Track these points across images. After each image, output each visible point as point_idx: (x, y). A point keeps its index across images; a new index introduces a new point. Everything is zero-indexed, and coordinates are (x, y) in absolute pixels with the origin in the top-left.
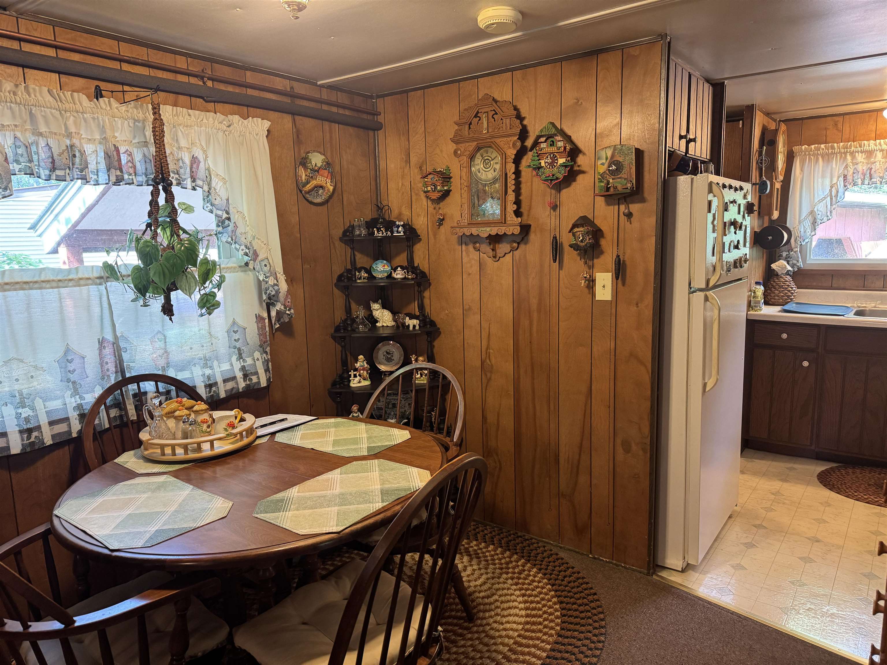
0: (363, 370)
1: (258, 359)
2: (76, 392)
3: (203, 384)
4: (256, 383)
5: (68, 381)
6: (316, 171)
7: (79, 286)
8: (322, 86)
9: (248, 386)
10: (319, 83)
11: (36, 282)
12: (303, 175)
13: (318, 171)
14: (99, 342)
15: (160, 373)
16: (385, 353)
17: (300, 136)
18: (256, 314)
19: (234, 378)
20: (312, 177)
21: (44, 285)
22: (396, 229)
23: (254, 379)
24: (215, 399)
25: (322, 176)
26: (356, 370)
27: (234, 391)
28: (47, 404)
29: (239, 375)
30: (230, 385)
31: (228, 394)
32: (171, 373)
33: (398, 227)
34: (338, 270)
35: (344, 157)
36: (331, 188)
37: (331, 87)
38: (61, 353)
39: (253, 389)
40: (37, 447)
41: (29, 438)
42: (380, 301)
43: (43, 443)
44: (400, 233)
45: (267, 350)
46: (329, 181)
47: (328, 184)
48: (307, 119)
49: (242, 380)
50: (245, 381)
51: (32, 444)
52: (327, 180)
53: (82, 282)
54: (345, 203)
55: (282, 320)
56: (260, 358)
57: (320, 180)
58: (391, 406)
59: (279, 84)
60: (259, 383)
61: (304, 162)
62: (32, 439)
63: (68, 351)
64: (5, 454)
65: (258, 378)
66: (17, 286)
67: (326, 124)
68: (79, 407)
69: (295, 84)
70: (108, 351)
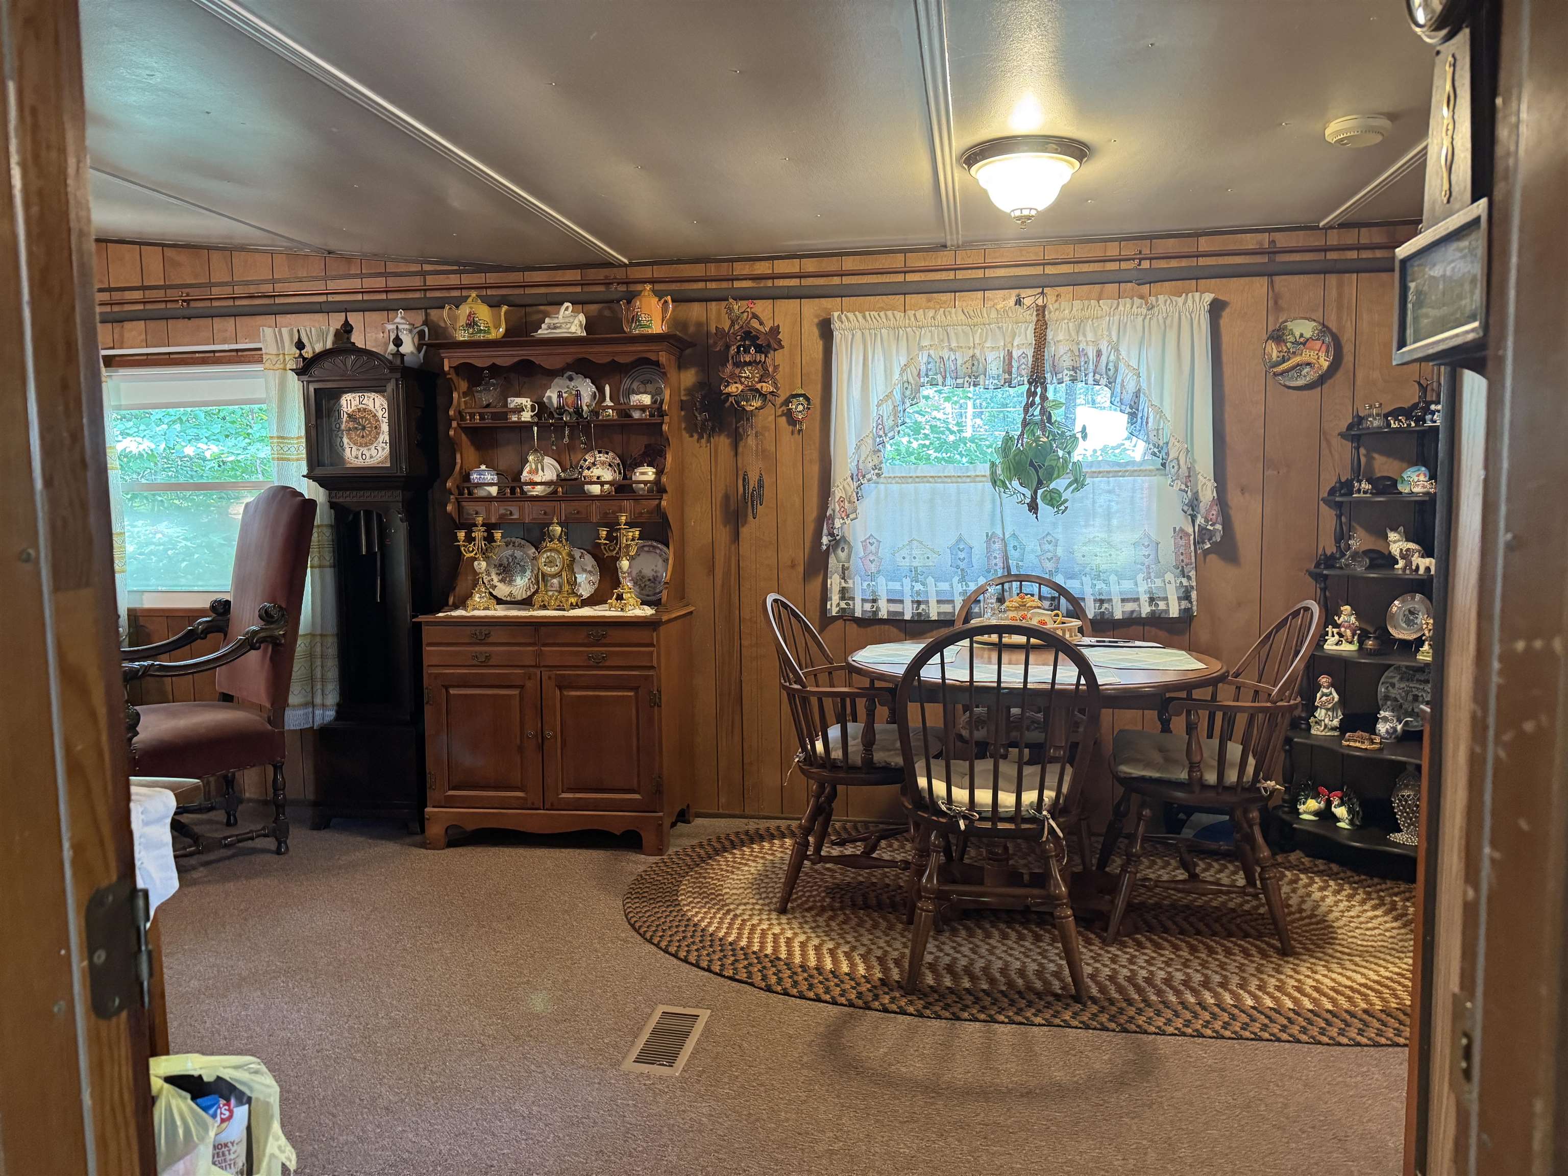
0: (1349, 627)
1: (1170, 583)
2: (962, 580)
3: (1092, 598)
4: (1163, 610)
5: (958, 567)
6: (1301, 343)
7: (975, 482)
8: (1329, 227)
9: (1153, 612)
10: (1321, 224)
11: (940, 477)
12: (1274, 352)
13: (1304, 344)
14: (987, 536)
15: (1047, 576)
16: (1407, 613)
17: (1280, 302)
18: (1175, 528)
19: (1136, 600)
20: (1294, 353)
21: (946, 480)
22: (1430, 416)
23: (1162, 605)
24: (1106, 617)
25: (1311, 349)
26: (1337, 626)
27: (1134, 615)
28: (938, 584)
29: (1144, 598)
30: (1130, 607)
31: (1126, 616)
32: (1059, 579)
33: (1433, 413)
34: (1329, 481)
35: (1365, 316)
36: (1325, 365)
37: (1344, 225)
38: (953, 541)
39: (1159, 617)
40: (923, 618)
41: (917, 609)
42: (1401, 529)
43: (929, 617)
44: (1435, 422)
45: (1190, 574)
46: (1322, 354)
47: (1322, 360)
48: (1296, 277)
49: (1147, 604)
50: (1150, 605)
51: (919, 614)
52: (1320, 354)
53: (978, 479)
54: (1359, 382)
55: (1214, 539)
56: (1173, 581)
57: (1307, 355)
58: (1410, 698)
59: (1250, 242)
60: (1167, 611)
61: (1278, 336)
62: (920, 611)
63: (960, 540)
64: (901, 618)
65: (1168, 605)
66: (925, 480)
67: (1332, 279)
68: (965, 592)
69: (1277, 236)
70: (998, 546)
